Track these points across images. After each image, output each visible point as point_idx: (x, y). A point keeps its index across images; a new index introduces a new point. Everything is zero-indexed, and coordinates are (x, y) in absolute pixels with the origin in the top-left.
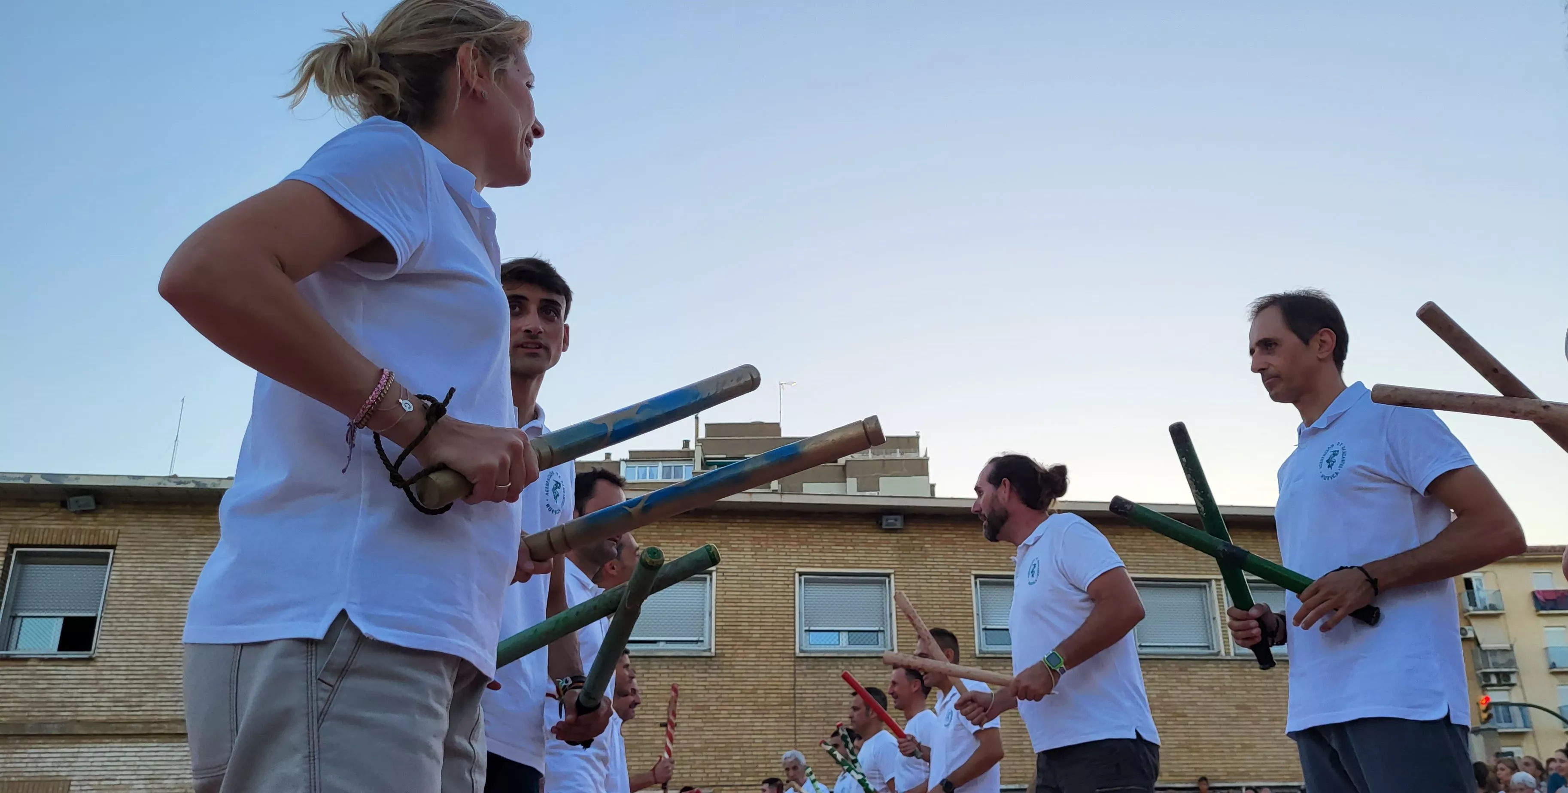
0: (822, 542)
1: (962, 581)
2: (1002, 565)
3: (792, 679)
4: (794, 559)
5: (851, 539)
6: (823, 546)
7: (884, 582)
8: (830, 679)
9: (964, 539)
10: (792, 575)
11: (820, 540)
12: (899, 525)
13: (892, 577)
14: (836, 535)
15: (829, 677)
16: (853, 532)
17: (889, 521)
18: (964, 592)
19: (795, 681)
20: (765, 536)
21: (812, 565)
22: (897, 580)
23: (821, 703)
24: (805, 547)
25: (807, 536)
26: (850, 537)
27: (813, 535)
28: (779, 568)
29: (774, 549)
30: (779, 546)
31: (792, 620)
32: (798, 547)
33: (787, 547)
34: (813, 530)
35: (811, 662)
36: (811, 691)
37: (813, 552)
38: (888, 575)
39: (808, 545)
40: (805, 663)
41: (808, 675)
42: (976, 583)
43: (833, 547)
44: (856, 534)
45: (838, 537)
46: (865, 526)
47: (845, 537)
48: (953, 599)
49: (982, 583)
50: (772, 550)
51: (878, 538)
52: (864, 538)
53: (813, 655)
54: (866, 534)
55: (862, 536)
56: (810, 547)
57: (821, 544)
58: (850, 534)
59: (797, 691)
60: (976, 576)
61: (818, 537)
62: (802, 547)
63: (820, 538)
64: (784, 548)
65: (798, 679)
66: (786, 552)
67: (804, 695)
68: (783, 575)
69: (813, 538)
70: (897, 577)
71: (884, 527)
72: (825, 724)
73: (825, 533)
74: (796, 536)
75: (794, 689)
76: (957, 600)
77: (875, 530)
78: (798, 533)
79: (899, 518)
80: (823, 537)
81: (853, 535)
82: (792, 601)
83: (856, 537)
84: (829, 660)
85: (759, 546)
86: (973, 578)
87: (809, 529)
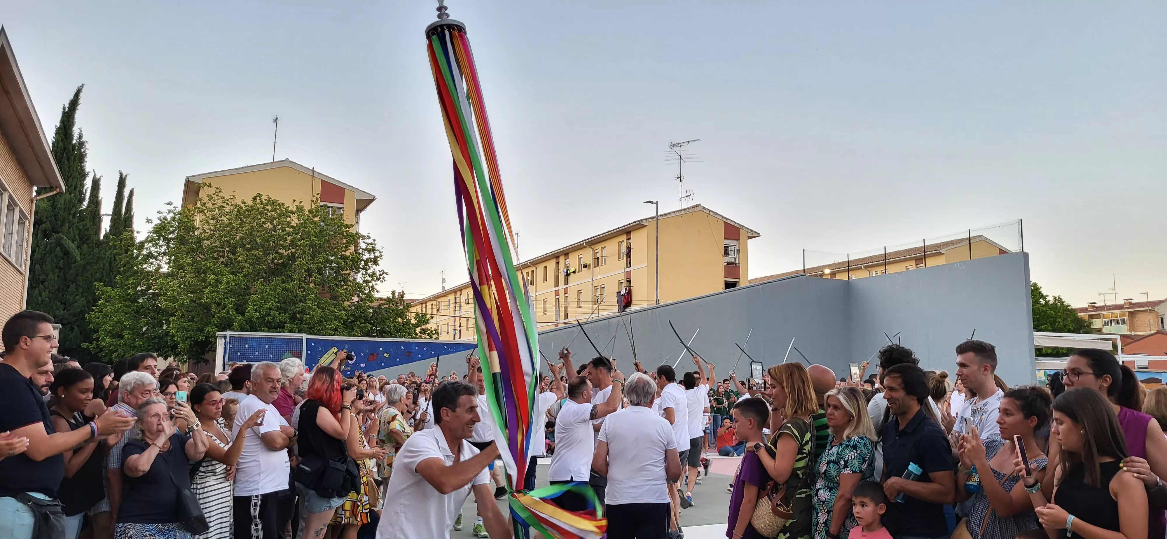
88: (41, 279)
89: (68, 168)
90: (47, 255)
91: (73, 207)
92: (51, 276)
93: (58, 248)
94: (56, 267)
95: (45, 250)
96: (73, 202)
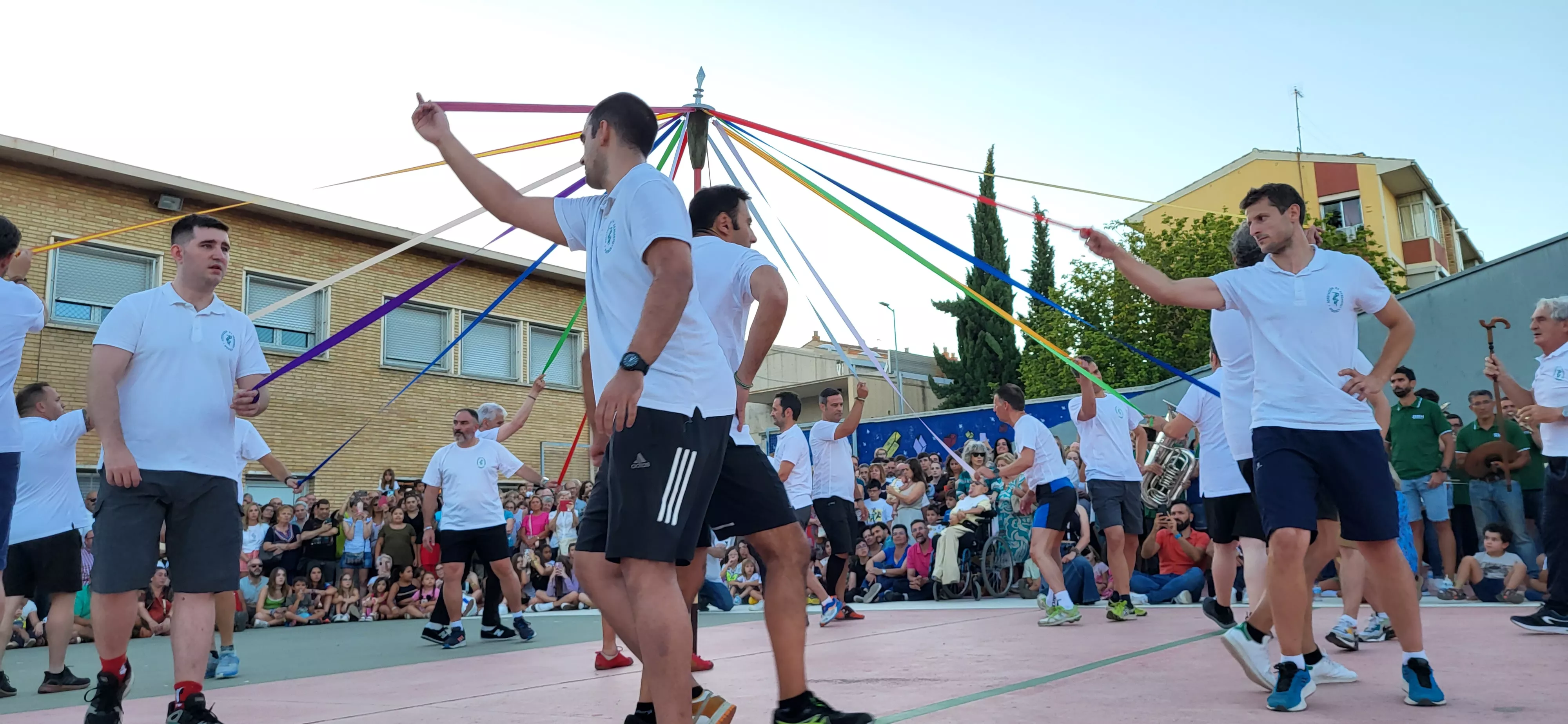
0: (85, 208)
1: (233, 275)
2: (273, 265)
3: (37, 350)
4: (50, 221)
5: (119, 212)
6: (86, 214)
7: (151, 263)
8: (80, 354)
9: (240, 234)
10: (46, 238)
11: (83, 207)
12: (175, 207)
13: (161, 258)
14: (102, 205)
15: (81, 352)
16: (122, 205)
17: (165, 201)
18: (233, 286)
19: (39, 352)
20: (17, 189)
21: (71, 231)
22: (165, 263)
23: (68, 378)
24: (65, 211)
25: (68, 200)
26: (118, 210)
27: (75, 199)
28: (31, 228)
29: (27, 206)
30: (33, 204)
31: (43, 287)
32: (57, 209)
33: (42, 206)
34: (77, 194)
35: (60, 334)
36: (58, 365)
37: (74, 218)
38: (156, 256)
39: (68, 210)
40: (53, 334)
41: (56, 348)
42: (246, 279)
43: (97, 217)
44: (124, 207)
45: (104, 207)
46: (135, 202)
47: (112, 209)
48: (222, 291)
49: (252, 280)
50: (25, 207)
51: (150, 216)
52: (134, 213)
53: (65, 327)
54: (137, 210)
55: (132, 211)
56: (70, 211)
57: (84, 211)
58: (119, 206)
59: (41, 363)
60: (248, 273)
61: (82, 202)
62: (61, 210)
63: (84, 205)
64: (39, 207)
65: (43, 350)
66: (41, 212)
67: (49, 368)
68: (35, 236)
69: (75, 202)
70: (165, 260)
71: (159, 206)
72: (72, 399)
73: (89, 200)
74: (55, 197)
75: (38, 360)
76: (226, 292)
77: (147, 208)
78: (58, 194)
79: (178, 200)
80: (86, 204)
81: (121, 208)
82: (44, 267)
83: (126, 211)
84: (82, 334)
85: (8, 200)
86: (244, 273)
87: (71, 193)
88: (975, 390)
89: (991, 249)
90: (976, 359)
91: (1002, 294)
92: (982, 384)
93: (985, 349)
94: (989, 372)
95: (972, 354)
96: (1002, 289)
